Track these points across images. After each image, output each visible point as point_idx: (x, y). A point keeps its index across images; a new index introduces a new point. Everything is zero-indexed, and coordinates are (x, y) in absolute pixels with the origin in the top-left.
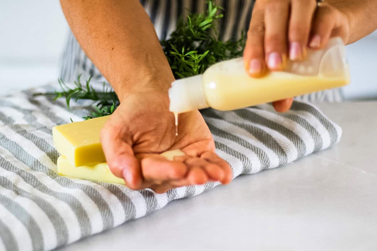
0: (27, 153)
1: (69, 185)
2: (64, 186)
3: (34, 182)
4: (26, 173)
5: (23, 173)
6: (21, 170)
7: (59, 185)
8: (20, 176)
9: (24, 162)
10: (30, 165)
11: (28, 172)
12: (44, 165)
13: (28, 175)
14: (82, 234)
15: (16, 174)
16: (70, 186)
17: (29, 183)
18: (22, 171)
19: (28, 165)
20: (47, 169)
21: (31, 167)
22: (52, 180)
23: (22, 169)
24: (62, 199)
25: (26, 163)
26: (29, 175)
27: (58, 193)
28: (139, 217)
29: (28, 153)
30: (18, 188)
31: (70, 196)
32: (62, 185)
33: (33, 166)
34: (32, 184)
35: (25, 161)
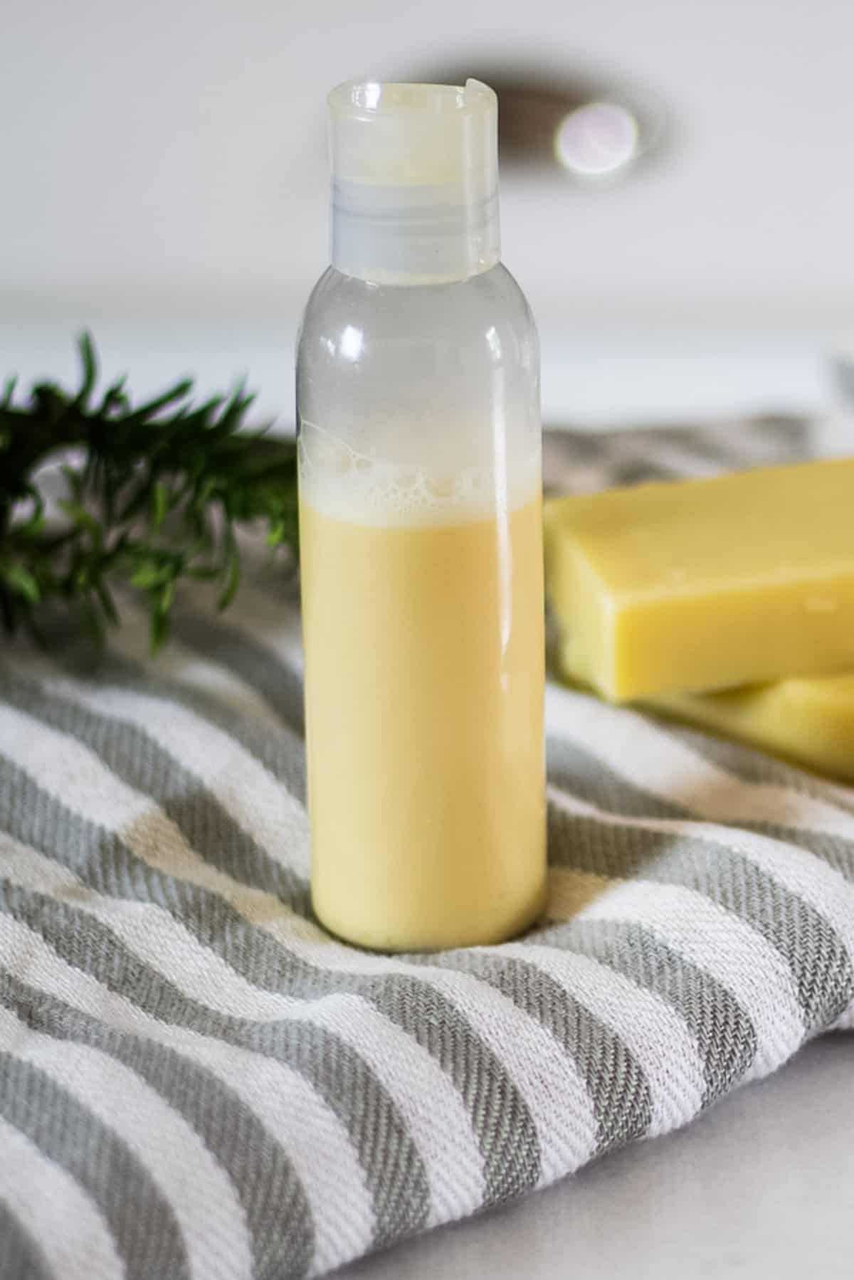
0: (57, 804)
1: (291, 981)
2: (268, 986)
3: (109, 959)
4: (61, 911)
5: (46, 909)
6: (35, 895)
7: (242, 981)
8: (31, 926)
9: (44, 850)
10: (80, 861)
11: (74, 904)
12: (152, 862)
13: (72, 923)
14: (380, 1230)
15: (10, 916)
16: (297, 984)
17: (82, 964)
18: (42, 900)
19: (66, 861)
20: (170, 882)
21: (85, 872)
22: (200, 948)
23: (41, 889)
24: (266, 1050)
25: (55, 856)
26: (78, 922)
27: (243, 1023)
28: (668, 1126)
29: (65, 801)
30: (29, 990)
31: (306, 1030)
32: (254, 981)
33: (98, 870)
34: (101, 968)
35: (47, 843)
